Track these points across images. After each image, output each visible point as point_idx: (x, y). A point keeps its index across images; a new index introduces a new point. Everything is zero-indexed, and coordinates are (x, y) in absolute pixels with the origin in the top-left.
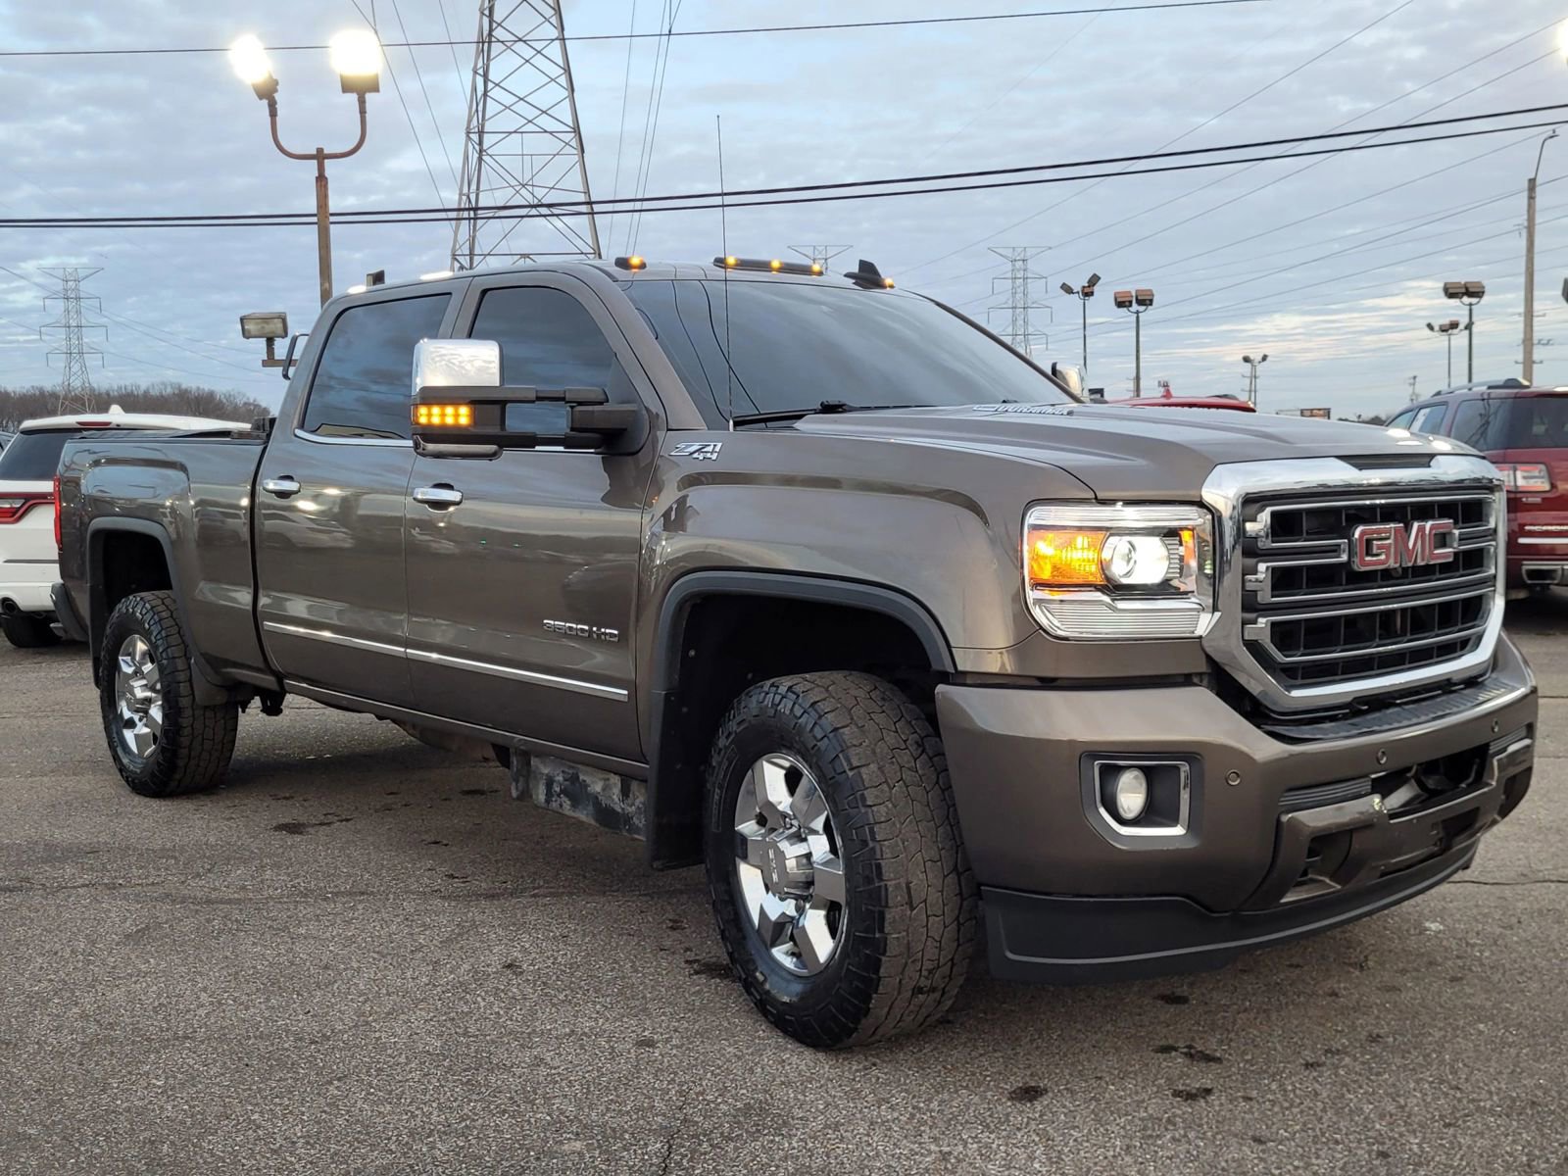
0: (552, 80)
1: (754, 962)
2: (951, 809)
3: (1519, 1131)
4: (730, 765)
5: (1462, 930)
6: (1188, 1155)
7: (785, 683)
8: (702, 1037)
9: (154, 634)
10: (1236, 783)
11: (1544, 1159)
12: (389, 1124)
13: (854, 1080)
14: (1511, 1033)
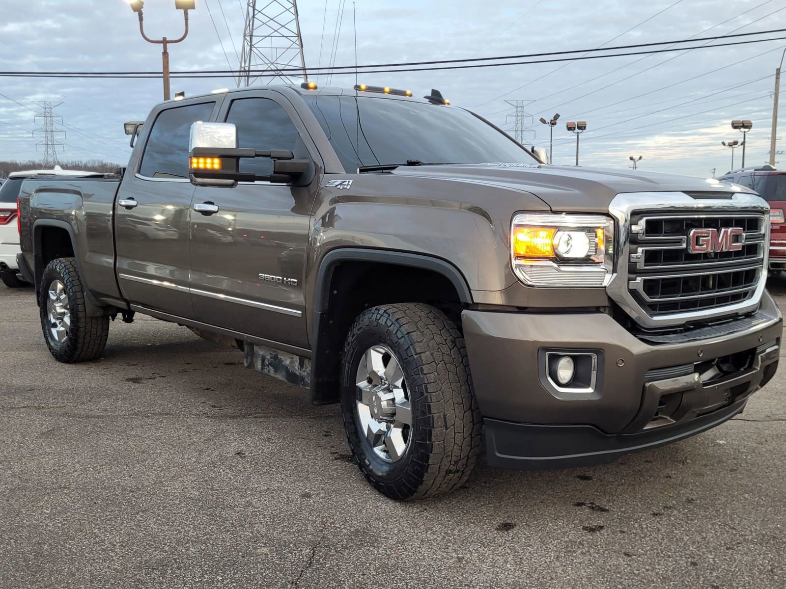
0: (287, 10)
1: (364, 455)
2: (469, 377)
3: (767, 552)
4: (354, 351)
5: (736, 445)
6: (590, 562)
7: (383, 308)
8: (336, 493)
9: (66, 279)
10: (623, 365)
11: (780, 568)
12: (166, 536)
13: (414, 517)
14: (762, 499)
